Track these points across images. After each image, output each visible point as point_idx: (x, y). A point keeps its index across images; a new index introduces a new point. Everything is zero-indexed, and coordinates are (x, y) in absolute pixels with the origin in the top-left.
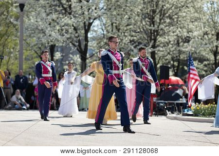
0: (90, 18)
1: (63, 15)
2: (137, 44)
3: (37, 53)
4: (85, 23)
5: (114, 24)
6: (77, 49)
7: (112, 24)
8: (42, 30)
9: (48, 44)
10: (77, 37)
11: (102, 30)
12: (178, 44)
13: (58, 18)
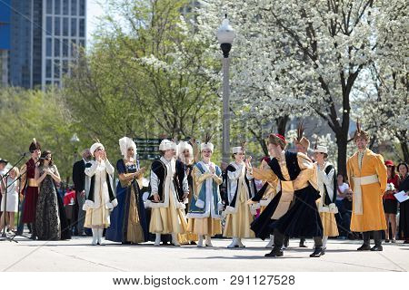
0: (352, 65)
3: (254, 134)
4: (342, 74)
5: (398, 76)
6: (329, 123)
7: (394, 75)
8: (264, 90)
9: (274, 114)
10: (328, 102)
11: (376, 86)
13: (291, 68)
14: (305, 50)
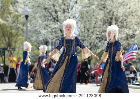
1: (53, 22)
2: (101, 39)
3: (37, 47)
5: (86, 27)
7: (84, 27)
8: (39, 32)
9: (44, 40)
11: (78, 31)
12: (127, 39)
13: (49, 24)
14: (54, 18)
